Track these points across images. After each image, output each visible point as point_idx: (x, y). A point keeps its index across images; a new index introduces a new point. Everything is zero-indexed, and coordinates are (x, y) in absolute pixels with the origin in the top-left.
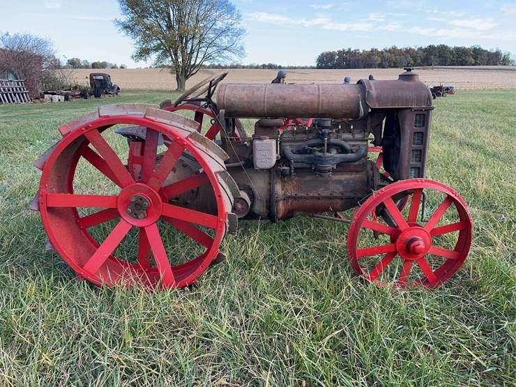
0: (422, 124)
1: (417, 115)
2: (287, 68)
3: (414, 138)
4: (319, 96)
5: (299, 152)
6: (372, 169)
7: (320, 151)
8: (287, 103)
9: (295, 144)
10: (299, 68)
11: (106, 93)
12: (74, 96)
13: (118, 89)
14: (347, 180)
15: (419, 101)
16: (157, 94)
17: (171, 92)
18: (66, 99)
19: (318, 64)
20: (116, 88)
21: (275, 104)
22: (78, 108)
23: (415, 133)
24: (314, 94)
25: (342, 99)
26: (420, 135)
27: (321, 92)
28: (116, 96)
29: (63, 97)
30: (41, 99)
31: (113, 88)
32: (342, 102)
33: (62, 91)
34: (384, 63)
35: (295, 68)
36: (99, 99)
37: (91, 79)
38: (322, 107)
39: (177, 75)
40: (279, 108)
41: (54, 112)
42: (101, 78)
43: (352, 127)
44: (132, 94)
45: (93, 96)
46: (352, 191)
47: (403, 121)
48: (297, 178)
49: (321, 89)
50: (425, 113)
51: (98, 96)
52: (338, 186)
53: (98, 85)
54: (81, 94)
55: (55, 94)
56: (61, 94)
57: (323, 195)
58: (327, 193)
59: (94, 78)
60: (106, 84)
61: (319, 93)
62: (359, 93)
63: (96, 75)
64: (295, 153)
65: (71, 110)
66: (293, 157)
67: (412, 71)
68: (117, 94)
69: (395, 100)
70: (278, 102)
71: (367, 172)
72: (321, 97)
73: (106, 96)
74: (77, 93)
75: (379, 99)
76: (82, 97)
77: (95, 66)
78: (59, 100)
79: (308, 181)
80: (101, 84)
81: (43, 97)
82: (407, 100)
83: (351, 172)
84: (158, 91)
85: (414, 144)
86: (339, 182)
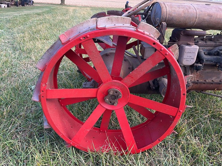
5: (209, 54)
8: (212, 19)
9: (206, 48)
12: (12, 5)
13: (33, 2)
16: (51, 5)
17: (58, 5)
18: (8, 6)
20: (32, 2)
21: (204, 19)
22: (15, 11)
28: (32, 6)
29: (6, 5)
31: (30, 1)
33: (6, 2)
36: (24, 7)
40: (206, 22)
41: (4, 13)
44: (39, 5)
45: (21, 5)
51: (23, 5)
54: (15, 4)
55: (2, 3)
56: (5, 4)
57: (215, 81)
58: (217, 80)
64: (206, 55)
65: (12, 12)
66: (205, 57)
68: (32, 5)
70: (206, 18)
73: (27, 5)
74: (13, 3)
76: (15, 5)
78: (5, 7)
79: (207, 72)
84: (51, 4)
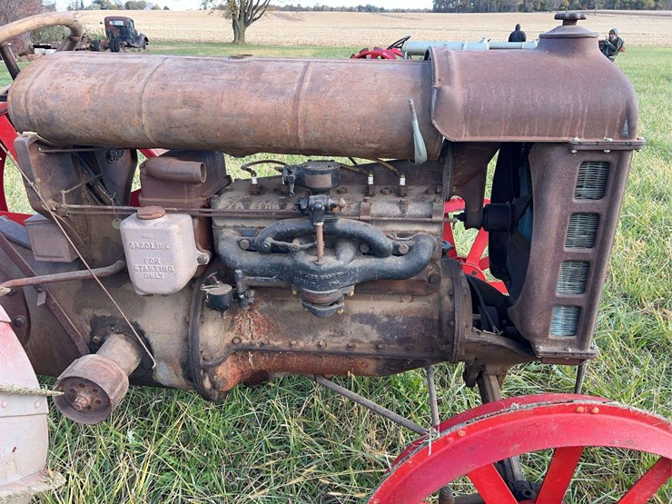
0: (596, 191)
1: (585, 163)
2: (392, 11)
3: (571, 229)
4: (297, 99)
6: (452, 296)
7: (308, 251)
8: (204, 119)
10: (409, 11)
11: (129, 46)
13: (146, 39)
14: (388, 316)
15: (595, 121)
17: (226, 44)
19: (434, 6)
20: (143, 39)
23: (574, 214)
24: (282, 93)
25: (363, 111)
26: (590, 220)
27: (306, 85)
28: (143, 50)
30: (30, 55)
31: (138, 38)
32: (364, 120)
34: (527, 5)
35: (403, 11)
37: (107, 25)
38: (306, 132)
39: (234, 20)
42: (120, 23)
43: (403, 181)
45: (109, 50)
46: (401, 341)
47: (544, 178)
48: (263, 305)
49: (308, 77)
50: (610, 158)
51: (115, 50)
52: (367, 328)
53: (117, 34)
54: (91, 47)
55: (50, 47)
57: (330, 347)
58: (339, 343)
59: (111, 23)
60: (127, 32)
61: (300, 87)
62: (413, 91)
63: (113, 19)
64: (246, 250)
66: (243, 259)
67: (579, 22)
68: (144, 48)
69: (519, 120)
71: (441, 299)
72: (302, 103)
73: (127, 50)
74: (84, 46)
75: (471, 115)
77: (130, 5)
80: (121, 33)
81: (33, 53)
82: (558, 121)
83: (400, 295)
85: (570, 244)
86: (369, 319)
